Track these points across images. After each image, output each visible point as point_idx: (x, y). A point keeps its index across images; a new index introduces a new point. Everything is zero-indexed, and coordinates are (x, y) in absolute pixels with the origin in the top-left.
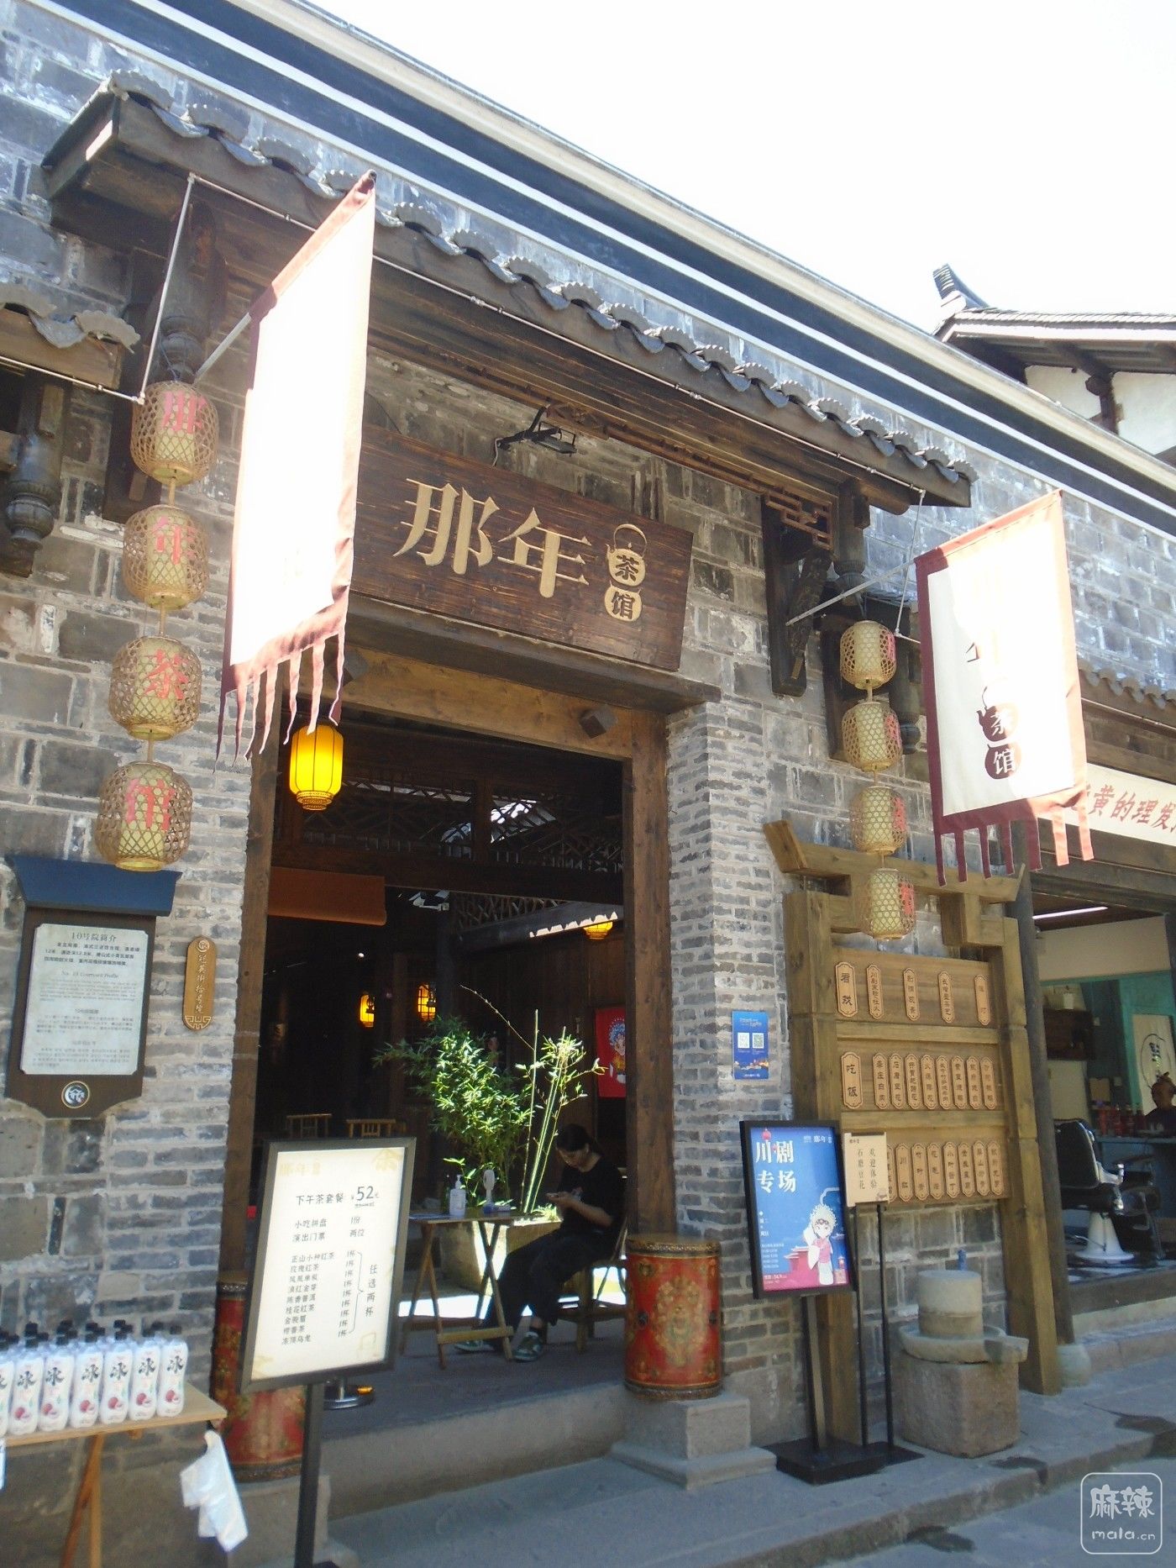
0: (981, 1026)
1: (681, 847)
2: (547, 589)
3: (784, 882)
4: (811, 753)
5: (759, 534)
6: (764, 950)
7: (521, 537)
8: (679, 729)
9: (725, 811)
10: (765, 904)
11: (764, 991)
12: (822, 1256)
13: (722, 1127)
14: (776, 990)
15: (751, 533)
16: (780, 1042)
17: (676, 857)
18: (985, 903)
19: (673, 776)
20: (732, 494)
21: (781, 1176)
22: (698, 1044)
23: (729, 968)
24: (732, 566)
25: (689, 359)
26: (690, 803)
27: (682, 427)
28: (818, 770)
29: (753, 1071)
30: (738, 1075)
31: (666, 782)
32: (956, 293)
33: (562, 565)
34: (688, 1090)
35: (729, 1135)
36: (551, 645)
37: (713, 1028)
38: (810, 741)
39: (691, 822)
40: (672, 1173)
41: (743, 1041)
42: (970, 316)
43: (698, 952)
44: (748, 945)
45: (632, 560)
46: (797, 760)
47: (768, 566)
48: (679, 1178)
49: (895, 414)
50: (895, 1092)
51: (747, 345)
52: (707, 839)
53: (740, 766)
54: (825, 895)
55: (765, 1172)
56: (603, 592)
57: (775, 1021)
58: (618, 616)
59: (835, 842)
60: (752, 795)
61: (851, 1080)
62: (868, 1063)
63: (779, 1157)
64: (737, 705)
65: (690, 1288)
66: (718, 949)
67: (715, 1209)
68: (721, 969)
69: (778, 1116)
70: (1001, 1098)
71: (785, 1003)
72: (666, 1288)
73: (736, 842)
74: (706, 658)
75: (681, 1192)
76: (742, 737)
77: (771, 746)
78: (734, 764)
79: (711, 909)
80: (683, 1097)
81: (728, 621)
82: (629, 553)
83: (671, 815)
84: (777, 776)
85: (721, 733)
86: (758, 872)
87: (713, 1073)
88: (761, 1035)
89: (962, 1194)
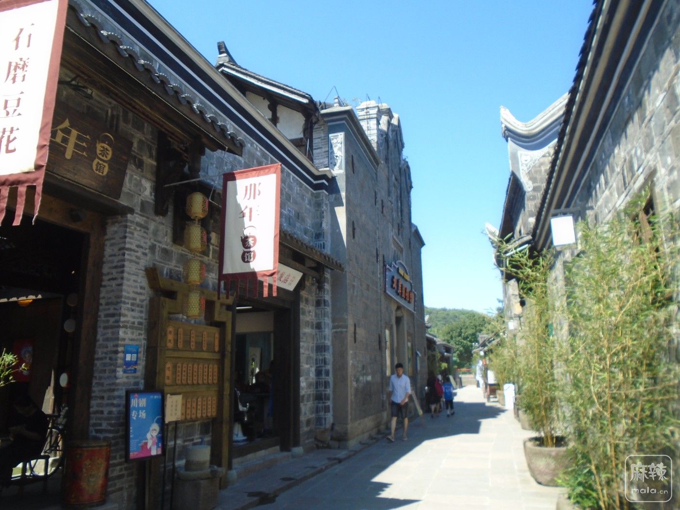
0: (214, 352)
1: (108, 274)
2: (68, 155)
3: (150, 292)
4: (166, 240)
5: (156, 146)
6: (140, 320)
7: (61, 130)
8: (113, 223)
9: (131, 261)
10: (142, 301)
11: (138, 337)
12: (153, 444)
13: (116, 393)
14: (143, 337)
15: (153, 145)
16: (142, 358)
17: (105, 278)
18: (222, 305)
19: (108, 243)
20: (147, 127)
21: (140, 412)
22: (108, 358)
23: (125, 327)
24: (145, 158)
25: (153, 77)
26: (114, 255)
27: (140, 100)
28: (168, 248)
29: (131, 370)
30: (125, 372)
31: (104, 245)
32: (225, 55)
33: (76, 146)
34: (100, 378)
35: (119, 397)
36: (66, 180)
37: (117, 352)
38: (166, 235)
39: (115, 264)
40: (89, 413)
41: (128, 357)
42: (229, 65)
43: (112, 320)
44: (134, 317)
45: (107, 149)
46: (160, 242)
47: (158, 160)
48: (92, 416)
49: (211, 107)
50: (183, 378)
51: (160, 65)
52: (123, 272)
53: (139, 243)
54: (167, 299)
55: (134, 411)
56: (93, 161)
57: (141, 350)
58: (97, 172)
59: (171, 277)
60: (142, 255)
61: (168, 373)
62: (175, 367)
63: (140, 405)
64: (139, 217)
65: (98, 461)
66: (122, 319)
67: (110, 428)
68: (123, 327)
69: (138, 389)
70: (219, 380)
71: (146, 342)
72: (88, 462)
73: (133, 274)
74: (130, 196)
75: (92, 422)
76: (140, 230)
77: (151, 235)
78: (136, 242)
79: (121, 302)
80: (97, 381)
81: (140, 181)
82: (106, 146)
83: (105, 259)
84: (153, 248)
85: (133, 228)
86: (141, 288)
87: (115, 371)
88: (136, 355)
89: (202, 416)
